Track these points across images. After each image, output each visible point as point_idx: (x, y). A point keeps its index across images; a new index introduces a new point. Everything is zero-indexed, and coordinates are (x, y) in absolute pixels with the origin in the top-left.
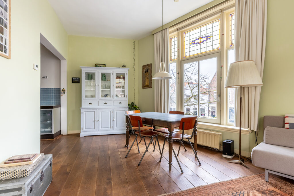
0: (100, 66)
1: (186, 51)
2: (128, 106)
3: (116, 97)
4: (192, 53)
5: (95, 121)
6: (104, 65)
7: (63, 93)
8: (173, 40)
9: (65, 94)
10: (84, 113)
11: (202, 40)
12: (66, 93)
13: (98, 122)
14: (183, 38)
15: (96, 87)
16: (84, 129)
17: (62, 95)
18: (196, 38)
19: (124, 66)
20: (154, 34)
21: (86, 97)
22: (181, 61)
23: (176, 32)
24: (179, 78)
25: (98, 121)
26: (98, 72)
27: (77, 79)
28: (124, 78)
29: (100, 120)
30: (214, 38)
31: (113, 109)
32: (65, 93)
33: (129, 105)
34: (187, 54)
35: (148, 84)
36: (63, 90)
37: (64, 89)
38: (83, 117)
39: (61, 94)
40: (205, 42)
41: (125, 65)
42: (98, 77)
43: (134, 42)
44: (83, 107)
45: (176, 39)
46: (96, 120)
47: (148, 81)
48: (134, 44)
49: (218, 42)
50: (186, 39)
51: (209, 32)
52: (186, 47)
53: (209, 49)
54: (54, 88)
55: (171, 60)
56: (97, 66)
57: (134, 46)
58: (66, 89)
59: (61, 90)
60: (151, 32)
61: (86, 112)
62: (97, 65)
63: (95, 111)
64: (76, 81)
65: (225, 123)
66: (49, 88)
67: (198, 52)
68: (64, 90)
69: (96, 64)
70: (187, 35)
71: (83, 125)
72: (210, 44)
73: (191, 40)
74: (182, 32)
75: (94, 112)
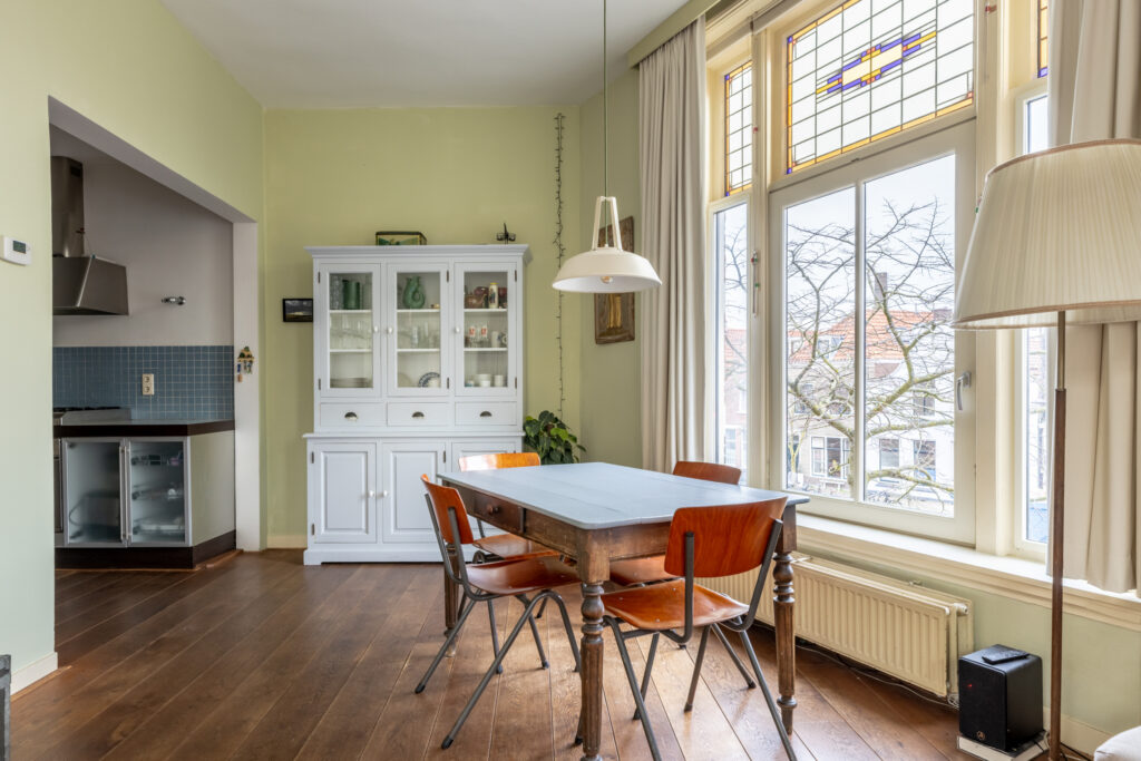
0: (398, 244)
1: (799, 133)
2: (524, 429)
3: (466, 385)
4: (829, 145)
5: (367, 495)
6: (419, 238)
7: (242, 367)
8: (736, 85)
9: (250, 371)
10: (321, 457)
11: (882, 60)
12: (256, 366)
13: (380, 502)
14: (783, 66)
15: (376, 338)
16: (321, 530)
17: (239, 379)
18: (849, 59)
19: (506, 237)
20: (637, 66)
21: (334, 383)
22: (771, 192)
23: (746, 40)
24: (757, 285)
25: (382, 495)
26: (384, 270)
27: (305, 303)
28: (503, 299)
29: (389, 493)
30: (946, 41)
31: (449, 442)
32: (250, 366)
33: (528, 423)
34: (802, 153)
35: (619, 325)
36: (242, 355)
37: (247, 349)
38: (316, 476)
39: (236, 374)
40: (896, 72)
41: (508, 231)
42: (384, 293)
43: (559, 118)
44: (320, 428)
45: (748, 77)
46: (371, 493)
47: (619, 307)
48: (560, 128)
49: (965, 60)
50: (799, 69)
51: (916, 13)
52: (799, 111)
53: (920, 109)
54: (213, 348)
55: (726, 194)
56: (381, 243)
57: (560, 138)
58: (255, 351)
59: (236, 355)
60: (625, 57)
61: (329, 456)
62: (382, 238)
63: (370, 448)
64: (300, 314)
65: (1001, 543)
66: (190, 348)
67: (856, 134)
68: (249, 356)
69: (378, 234)
70: (803, 46)
71: (316, 513)
72: (924, 77)
73: (821, 73)
74: (777, 35)
75: (363, 457)
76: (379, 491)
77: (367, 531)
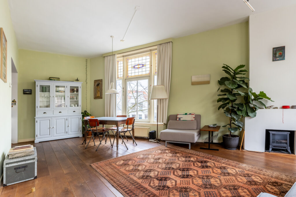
0: (54, 80)
1: (129, 72)
2: (82, 114)
3: (70, 106)
4: (133, 75)
5: (50, 128)
6: (58, 79)
7: (13, 104)
8: (119, 63)
9: (15, 105)
10: (39, 122)
11: (140, 66)
12: (17, 104)
13: (53, 129)
14: (127, 63)
15: (51, 98)
16: (39, 136)
17: (12, 106)
18: (136, 65)
19: (77, 80)
20: (104, 57)
21: (40, 107)
22: (125, 79)
23: (122, 58)
24: (123, 92)
25: (54, 127)
26: (53, 85)
27: (29, 90)
28: (77, 91)
29: (55, 127)
30: (147, 66)
31: (68, 117)
32: (15, 104)
33: (82, 113)
34: (130, 75)
35: (99, 96)
36: (13, 101)
38: (37, 125)
40: (141, 68)
41: (78, 79)
42: (53, 89)
43: (86, 60)
44: (37, 116)
45: (122, 62)
46: (51, 127)
47: (99, 93)
48: (86, 62)
49: (149, 69)
50: (129, 64)
51: (144, 62)
52: (129, 69)
53: (144, 73)
55: (118, 78)
56: (51, 80)
57: (87, 63)
58: (16, 100)
59: (11, 101)
60: (102, 55)
61: (41, 121)
62: (50, 79)
63: (51, 119)
64: (28, 93)
67: (137, 74)
68: (15, 101)
69: (50, 78)
70: (130, 61)
71: (37, 132)
72: (145, 70)
73: (132, 65)
74: (126, 58)
75: (49, 121)
76: (53, 127)
77: (50, 135)
